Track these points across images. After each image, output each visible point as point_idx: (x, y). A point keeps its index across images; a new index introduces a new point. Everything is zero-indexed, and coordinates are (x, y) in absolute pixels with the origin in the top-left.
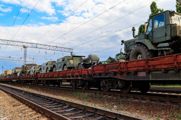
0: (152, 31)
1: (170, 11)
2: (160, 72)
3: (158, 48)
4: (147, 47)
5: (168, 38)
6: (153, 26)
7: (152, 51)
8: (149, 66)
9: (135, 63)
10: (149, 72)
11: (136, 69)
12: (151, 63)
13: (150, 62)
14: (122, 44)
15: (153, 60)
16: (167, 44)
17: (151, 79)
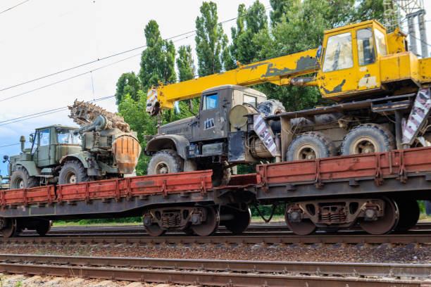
0: (37, 150)
1: (55, 128)
2: (36, 206)
3: (42, 174)
4: (28, 173)
5: (52, 163)
6: (39, 144)
7: (34, 177)
8: (27, 198)
9: (13, 193)
10: (28, 206)
11: (14, 201)
12: (30, 194)
13: (28, 192)
14: (4, 162)
15: (30, 191)
16: (49, 170)
17: (30, 215)
